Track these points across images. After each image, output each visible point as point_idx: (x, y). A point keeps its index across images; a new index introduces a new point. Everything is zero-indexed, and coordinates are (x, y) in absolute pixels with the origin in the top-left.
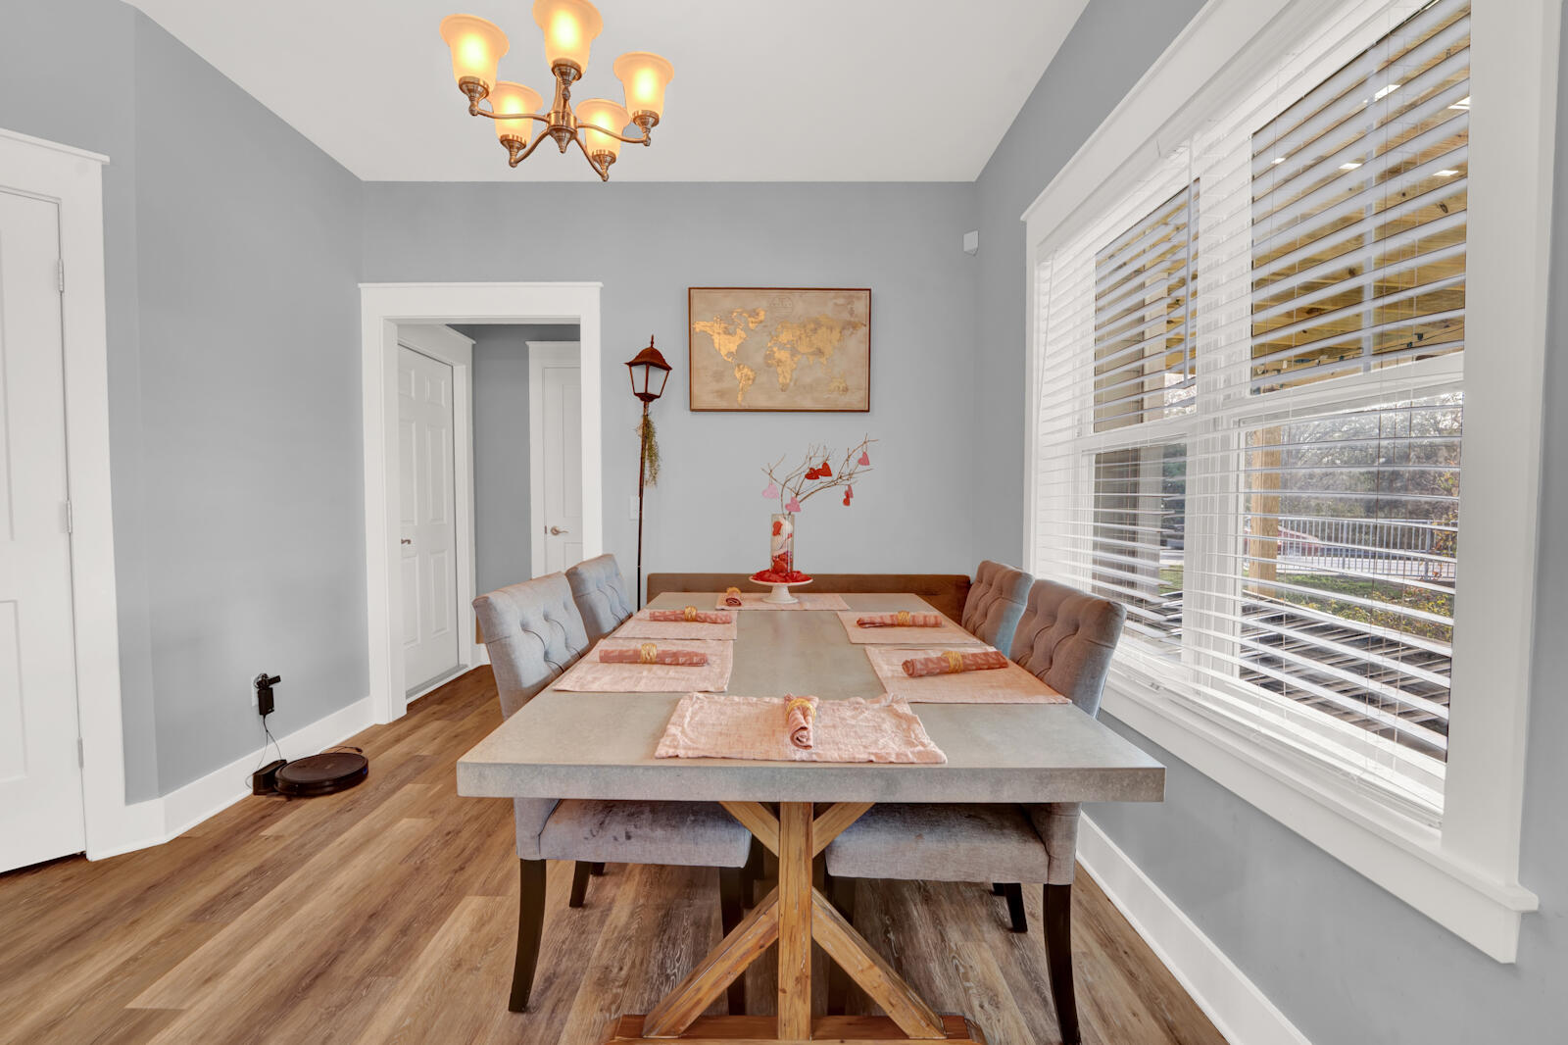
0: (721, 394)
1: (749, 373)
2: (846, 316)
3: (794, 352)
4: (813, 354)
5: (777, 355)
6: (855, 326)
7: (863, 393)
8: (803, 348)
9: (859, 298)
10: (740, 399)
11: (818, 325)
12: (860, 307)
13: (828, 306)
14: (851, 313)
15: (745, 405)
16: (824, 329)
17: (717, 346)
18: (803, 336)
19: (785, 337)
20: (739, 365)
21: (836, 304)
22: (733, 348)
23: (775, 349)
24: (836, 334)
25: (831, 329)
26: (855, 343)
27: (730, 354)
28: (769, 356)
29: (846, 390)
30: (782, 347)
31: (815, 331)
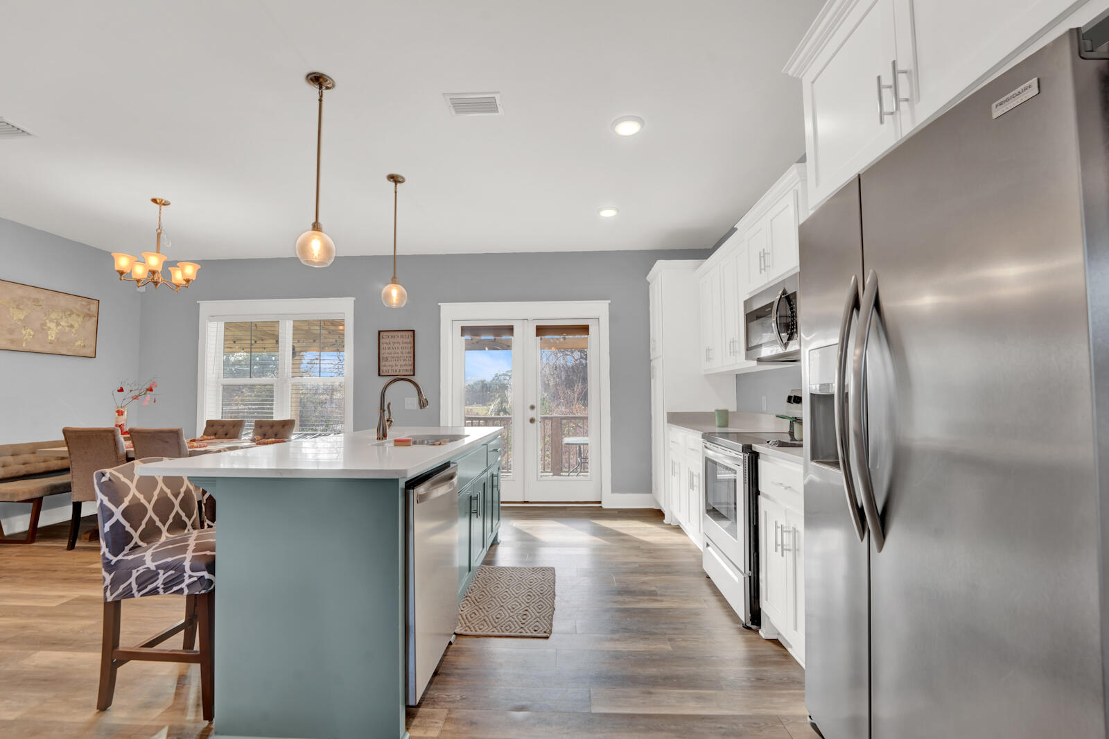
0: (12, 341)
1: (31, 332)
2: (87, 311)
3: (58, 324)
4: (68, 326)
5: (48, 325)
6: (90, 316)
7: (93, 349)
8: (63, 323)
9: (93, 304)
10: (24, 345)
11: (72, 313)
12: (94, 307)
13: (77, 305)
14: (89, 310)
15: (27, 349)
16: (75, 315)
17: (11, 314)
18: (64, 317)
19: (53, 316)
20: (24, 327)
21: (81, 304)
22: (22, 317)
23: (47, 321)
24: (80, 319)
25: (79, 315)
26: (90, 324)
27: (20, 320)
28: (44, 324)
29: (84, 346)
30: (52, 321)
31: (70, 315)
